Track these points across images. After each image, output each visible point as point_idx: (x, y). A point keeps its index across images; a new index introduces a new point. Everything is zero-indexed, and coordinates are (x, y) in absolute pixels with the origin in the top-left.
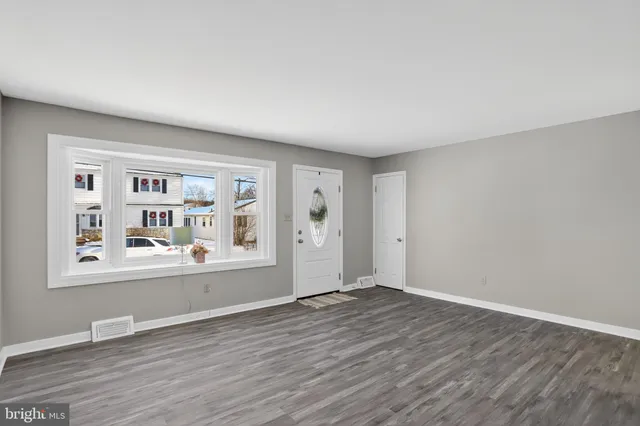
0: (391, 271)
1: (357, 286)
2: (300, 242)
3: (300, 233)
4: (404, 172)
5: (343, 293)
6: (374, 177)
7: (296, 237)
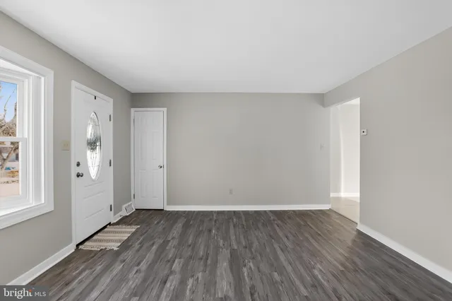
0: (152, 194)
1: (124, 213)
2: (78, 175)
3: (78, 164)
4: (165, 109)
5: (114, 224)
6: (133, 110)
7: (74, 170)
